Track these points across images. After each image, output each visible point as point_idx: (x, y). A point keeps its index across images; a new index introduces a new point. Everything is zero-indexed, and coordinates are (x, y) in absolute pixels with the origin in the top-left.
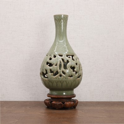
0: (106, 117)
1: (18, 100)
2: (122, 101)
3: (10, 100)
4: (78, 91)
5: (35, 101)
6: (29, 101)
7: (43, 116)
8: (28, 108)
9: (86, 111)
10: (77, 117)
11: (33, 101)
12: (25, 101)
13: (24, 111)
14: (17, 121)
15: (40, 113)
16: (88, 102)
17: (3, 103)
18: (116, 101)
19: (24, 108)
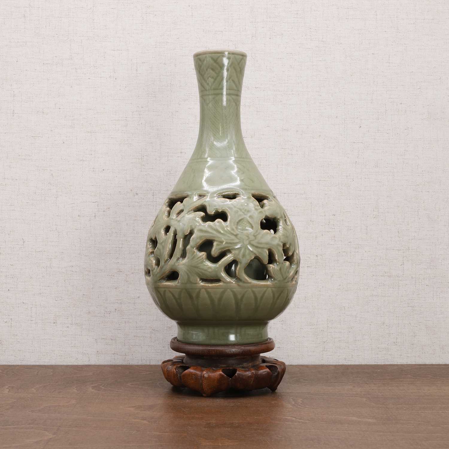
0: (374, 421)
1: (53, 362)
2: (428, 362)
3: (24, 363)
6: (92, 363)
8: (90, 389)
9: (300, 401)
11: (109, 363)
12: (80, 363)
13: (73, 402)
14: (51, 436)
15: (132, 409)
16: (307, 366)
19: (75, 391)
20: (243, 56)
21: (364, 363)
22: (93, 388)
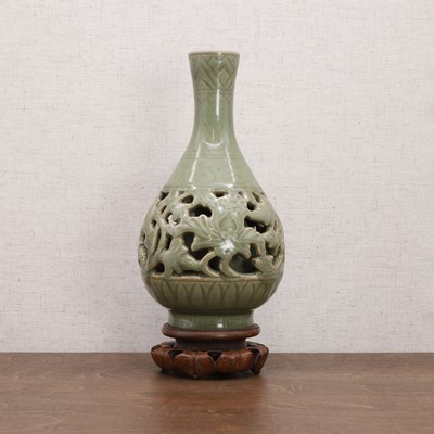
0: (372, 407)
1: (61, 350)
2: (425, 350)
4: (272, 316)
5: (120, 350)
6: (100, 350)
7: (149, 405)
8: (98, 376)
9: (301, 387)
10: (270, 407)
12: (88, 351)
13: (82, 388)
15: (138, 395)
16: (308, 354)
17: (9, 359)
18: (407, 351)
19: (83, 377)
20: (236, 56)
21: (362, 351)
22: (101, 375)
